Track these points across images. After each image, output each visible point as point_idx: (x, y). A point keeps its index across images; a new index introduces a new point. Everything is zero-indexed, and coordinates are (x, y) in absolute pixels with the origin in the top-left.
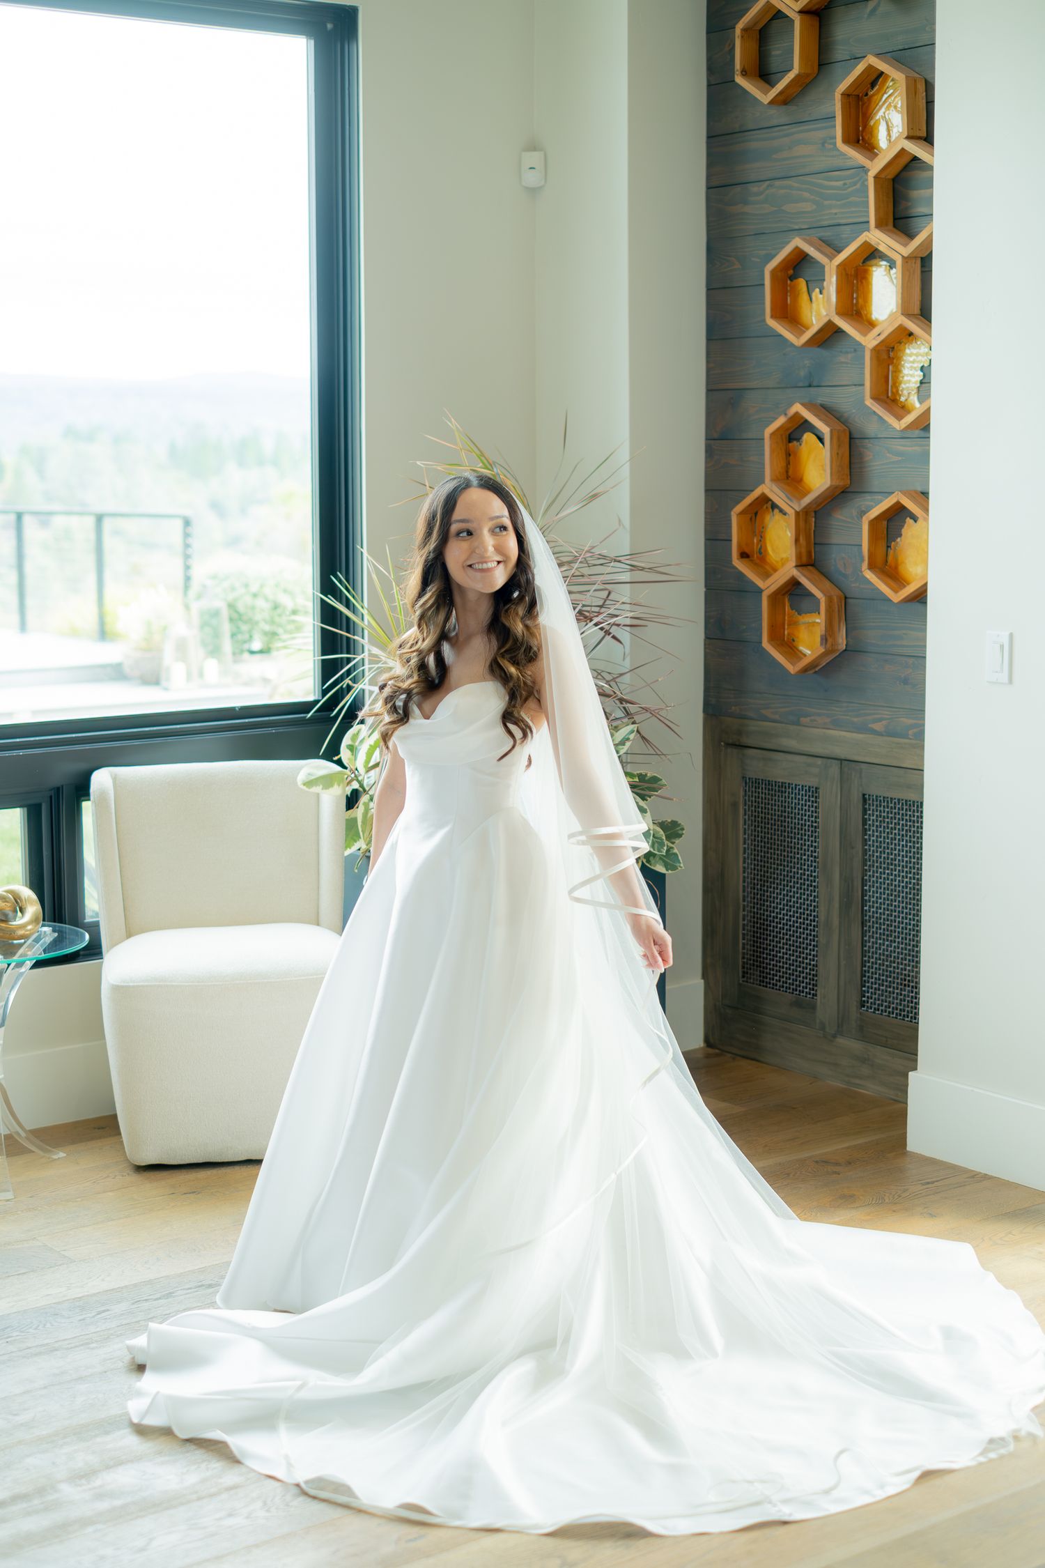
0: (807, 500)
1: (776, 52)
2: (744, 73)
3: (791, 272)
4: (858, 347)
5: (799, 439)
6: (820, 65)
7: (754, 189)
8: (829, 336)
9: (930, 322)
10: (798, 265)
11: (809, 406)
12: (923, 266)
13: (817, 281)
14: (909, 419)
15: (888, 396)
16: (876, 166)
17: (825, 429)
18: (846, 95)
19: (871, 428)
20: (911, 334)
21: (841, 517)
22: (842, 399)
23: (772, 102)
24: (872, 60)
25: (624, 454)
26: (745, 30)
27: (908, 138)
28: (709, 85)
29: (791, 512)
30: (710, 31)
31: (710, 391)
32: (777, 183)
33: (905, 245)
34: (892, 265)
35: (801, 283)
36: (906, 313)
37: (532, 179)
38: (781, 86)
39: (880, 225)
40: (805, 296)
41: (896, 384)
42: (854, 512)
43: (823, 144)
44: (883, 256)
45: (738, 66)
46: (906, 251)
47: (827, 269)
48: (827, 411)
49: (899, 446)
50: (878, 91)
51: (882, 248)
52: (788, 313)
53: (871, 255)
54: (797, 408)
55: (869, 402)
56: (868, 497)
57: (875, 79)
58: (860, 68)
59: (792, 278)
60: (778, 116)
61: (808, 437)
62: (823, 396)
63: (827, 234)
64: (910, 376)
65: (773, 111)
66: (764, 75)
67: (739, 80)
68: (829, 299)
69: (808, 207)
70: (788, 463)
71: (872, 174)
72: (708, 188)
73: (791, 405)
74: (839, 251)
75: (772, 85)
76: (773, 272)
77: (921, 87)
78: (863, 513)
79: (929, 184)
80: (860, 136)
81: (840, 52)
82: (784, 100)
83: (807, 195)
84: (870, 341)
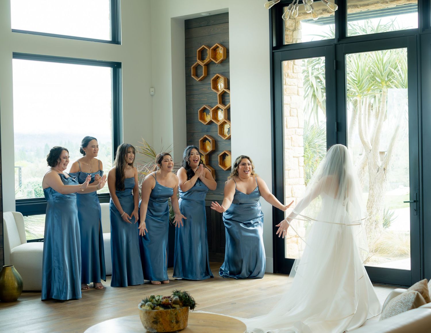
0: (208, 153)
1: (199, 71)
2: (193, 75)
3: (203, 111)
4: (216, 125)
5: (205, 142)
6: (208, 74)
7: (195, 96)
8: (211, 123)
9: (230, 121)
10: (204, 110)
11: (207, 135)
12: (228, 111)
13: (208, 112)
14: (226, 138)
15: (222, 133)
16: (219, 93)
17: (211, 140)
18: (213, 80)
19: (219, 139)
20: (226, 122)
21: (214, 156)
22: (213, 134)
23: (198, 81)
24: (218, 75)
25: (172, 146)
26: (193, 67)
27: (224, 88)
28: (186, 77)
29: (205, 155)
30: (186, 67)
31: (187, 133)
32: (200, 95)
33: (225, 107)
34: (222, 110)
35: (205, 113)
36: (225, 118)
37: (152, 93)
38: (200, 78)
39: (220, 103)
40: (206, 116)
41: (223, 131)
42: (216, 155)
43: (208, 88)
44: (220, 109)
45: (192, 74)
46: (225, 108)
47: (210, 111)
48: (211, 136)
49: (225, 142)
50: (219, 80)
51: (220, 107)
52: (203, 118)
53: (218, 108)
54: (205, 136)
55: (219, 135)
56: (219, 152)
57: (218, 78)
58: (215, 76)
59: (203, 112)
60: (200, 83)
61: (207, 141)
62: (210, 134)
63: (210, 104)
64: (226, 130)
65: (199, 82)
66: (197, 75)
67: (192, 76)
68: (211, 116)
69: (206, 99)
70: (203, 146)
71: (218, 94)
72: (186, 95)
73: (204, 135)
74: (212, 108)
75: (199, 78)
76: (200, 111)
77: (226, 79)
78: (218, 155)
79: (229, 96)
80: (216, 87)
81: (211, 72)
82: (201, 80)
83: (205, 97)
84: (219, 124)
